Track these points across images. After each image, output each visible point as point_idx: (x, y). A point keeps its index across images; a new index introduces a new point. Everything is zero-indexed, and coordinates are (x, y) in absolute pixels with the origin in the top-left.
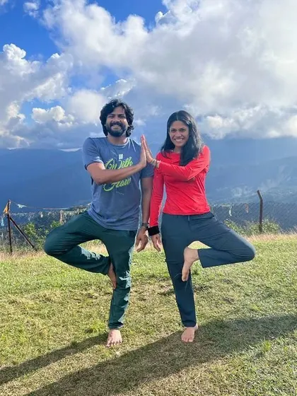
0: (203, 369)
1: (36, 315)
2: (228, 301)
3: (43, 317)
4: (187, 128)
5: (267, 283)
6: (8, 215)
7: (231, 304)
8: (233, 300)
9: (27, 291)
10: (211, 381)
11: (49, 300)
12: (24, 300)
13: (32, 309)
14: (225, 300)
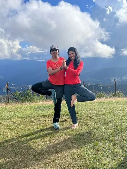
0: (68, 152)
1: (8, 129)
2: (87, 125)
3: (11, 130)
4: (74, 52)
5: (105, 118)
6: (7, 88)
7: (88, 126)
8: (89, 125)
9: (7, 119)
10: (70, 157)
11: (15, 123)
12: (5, 123)
13: (7, 126)
14: (86, 124)
